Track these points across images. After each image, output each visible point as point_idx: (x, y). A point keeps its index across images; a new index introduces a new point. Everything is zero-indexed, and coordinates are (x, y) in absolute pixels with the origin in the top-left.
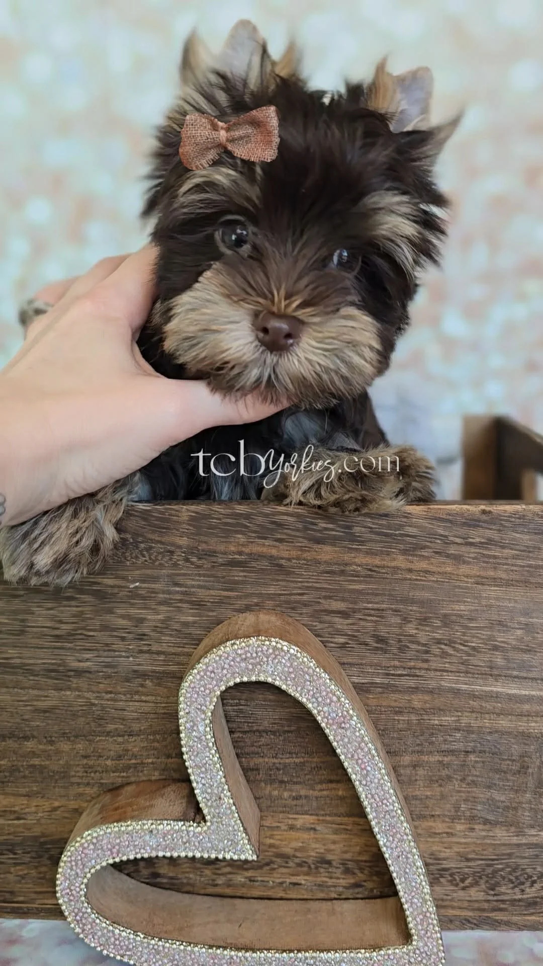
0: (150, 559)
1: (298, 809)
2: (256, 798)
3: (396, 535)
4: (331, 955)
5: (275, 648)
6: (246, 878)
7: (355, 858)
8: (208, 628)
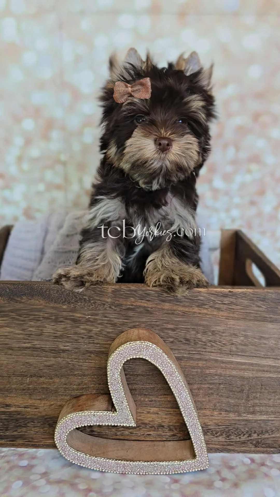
0: (95, 307)
1: (152, 405)
2: (135, 401)
3: (195, 300)
4: (164, 463)
5: (147, 346)
6: (129, 432)
7: (174, 425)
8: (118, 334)
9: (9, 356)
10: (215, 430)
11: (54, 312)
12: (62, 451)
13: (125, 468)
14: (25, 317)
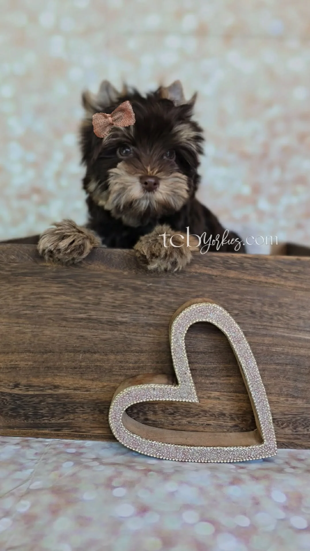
3: (261, 267)
4: (228, 448)
5: (214, 308)
6: (187, 421)
7: (235, 413)
9: (63, 328)
10: (281, 419)
11: (114, 278)
12: (116, 432)
13: (186, 454)
14: (84, 284)
